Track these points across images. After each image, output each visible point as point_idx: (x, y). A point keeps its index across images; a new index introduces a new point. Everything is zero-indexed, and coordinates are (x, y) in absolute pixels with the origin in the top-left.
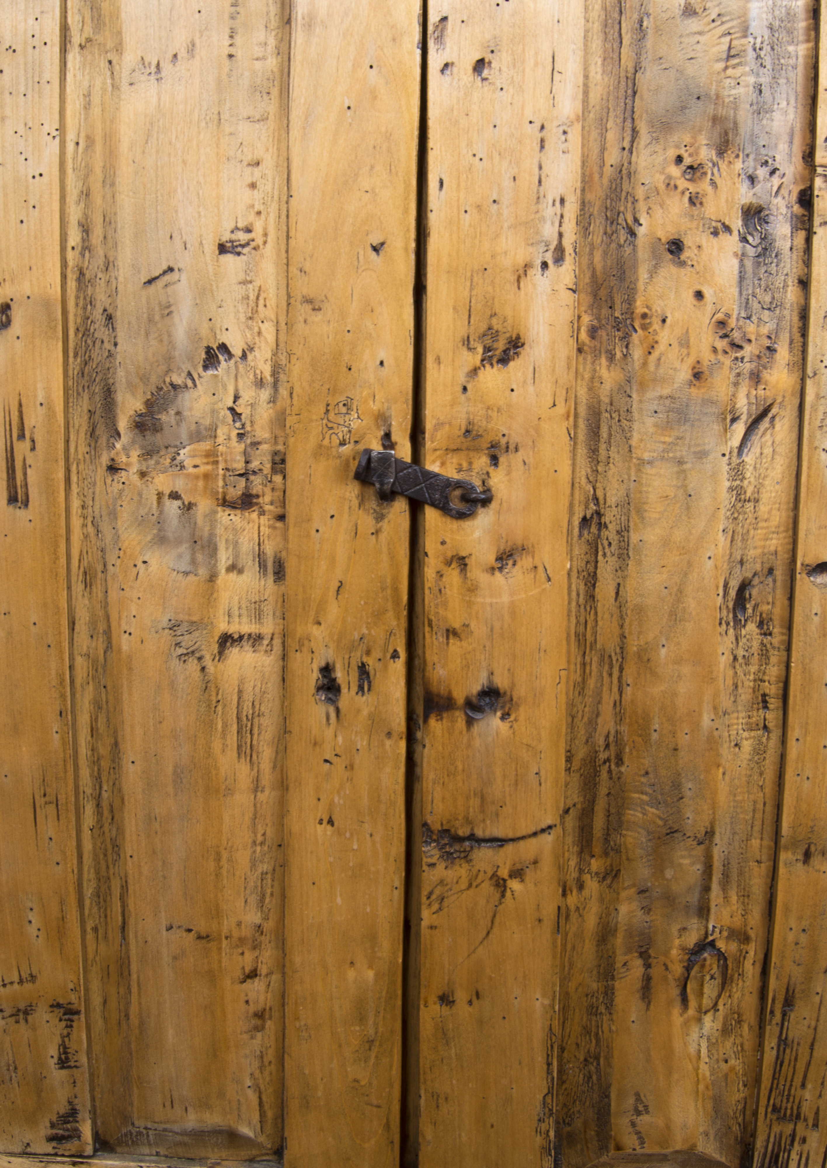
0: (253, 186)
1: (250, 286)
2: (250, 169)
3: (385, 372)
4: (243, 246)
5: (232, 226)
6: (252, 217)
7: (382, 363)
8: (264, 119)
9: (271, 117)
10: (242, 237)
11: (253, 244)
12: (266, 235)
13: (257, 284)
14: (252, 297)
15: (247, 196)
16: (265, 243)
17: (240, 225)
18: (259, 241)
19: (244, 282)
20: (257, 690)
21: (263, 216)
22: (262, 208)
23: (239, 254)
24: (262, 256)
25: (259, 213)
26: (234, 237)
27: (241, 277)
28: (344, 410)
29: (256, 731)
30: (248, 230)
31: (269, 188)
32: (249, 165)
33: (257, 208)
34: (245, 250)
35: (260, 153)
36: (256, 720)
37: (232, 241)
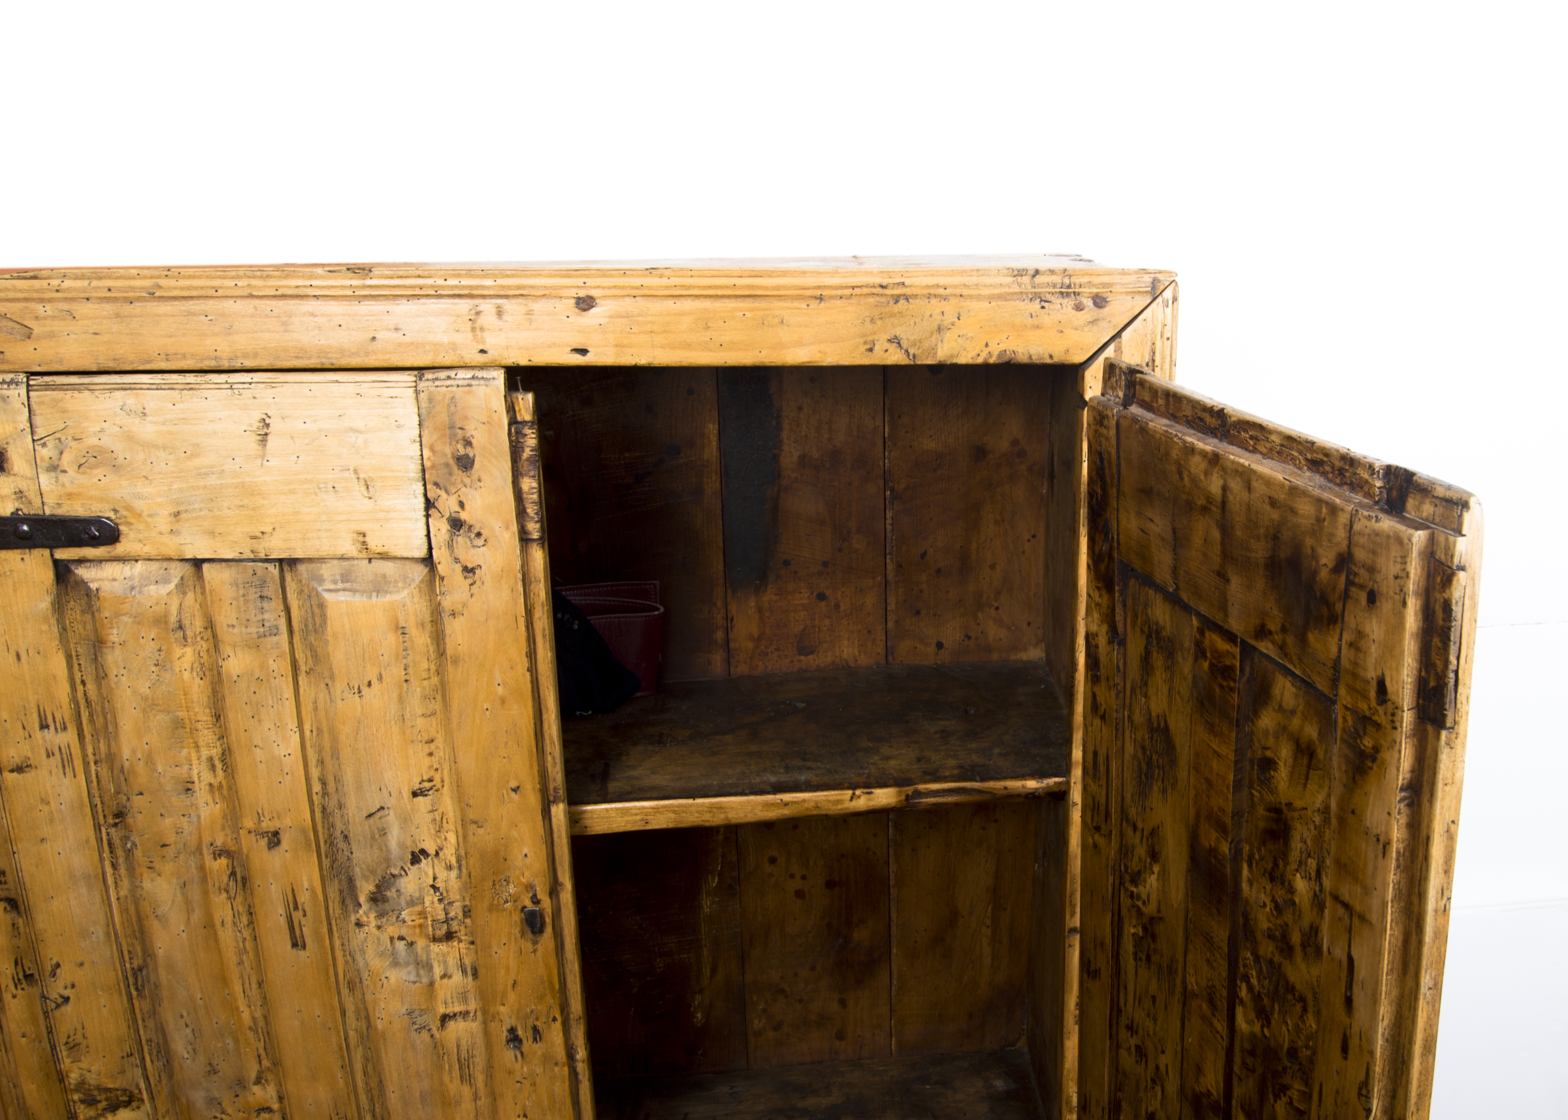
0: (431, 754)
1: (436, 813)
2: (427, 745)
3: (528, 860)
4: (428, 790)
5: (420, 779)
6: (432, 773)
7: (526, 855)
8: (433, 714)
9: (438, 712)
10: (427, 785)
11: (435, 788)
12: (443, 781)
13: (440, 811)
14: (438, 818)
15: (427, 761)
16: (443, 786)
17: (425, 778)
18: (439, 785)
19: (432, 811)
20: (469, 1043)
21: (439, 771)
22: (438, 766)
23: (426, 795)
24: (442, 794)
25: (437, 770)
26: (421, 786)
27: (430, 808)
28: (505, 883)
29: (471, 1066)
30: (430, 780)
31: (442, 754)
32: (426, 743)
33: (435, 767)
34: (430, 793)
35: (433, 734)
36: (471, 1060)
37: (420, 789)
